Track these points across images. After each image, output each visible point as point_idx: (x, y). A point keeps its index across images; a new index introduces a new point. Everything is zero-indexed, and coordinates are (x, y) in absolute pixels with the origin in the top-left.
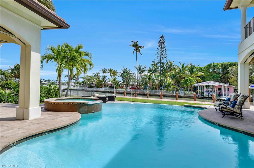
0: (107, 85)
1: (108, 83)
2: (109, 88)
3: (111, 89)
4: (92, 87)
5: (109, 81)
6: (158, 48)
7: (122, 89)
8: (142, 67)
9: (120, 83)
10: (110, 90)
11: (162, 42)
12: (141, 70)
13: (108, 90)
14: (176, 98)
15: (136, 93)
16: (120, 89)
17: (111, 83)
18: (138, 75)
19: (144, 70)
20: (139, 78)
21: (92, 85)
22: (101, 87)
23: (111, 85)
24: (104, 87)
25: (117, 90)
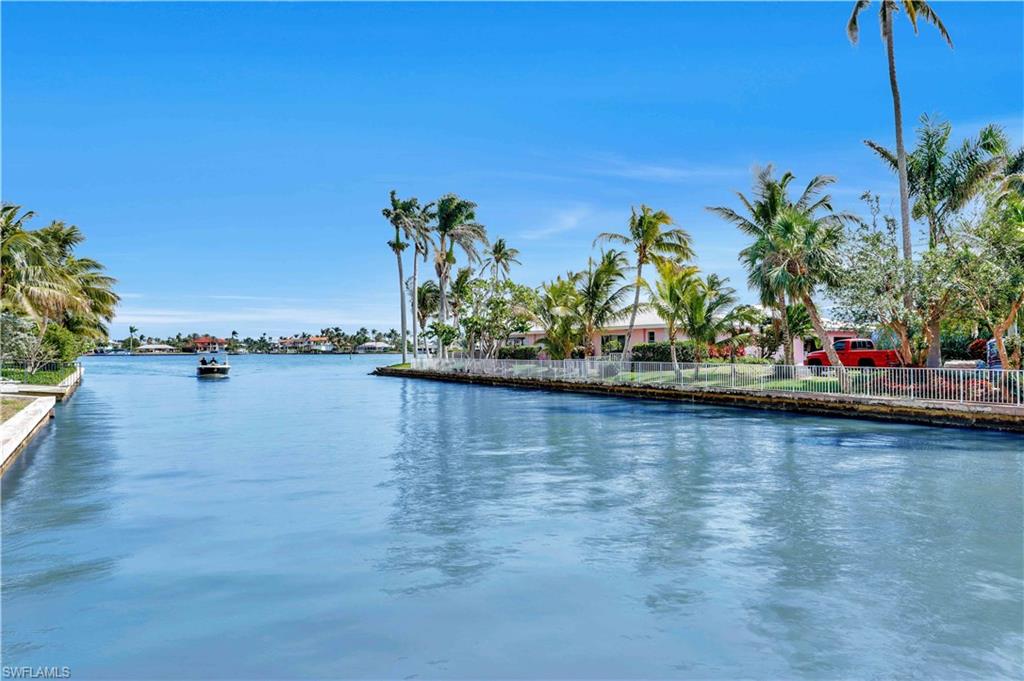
0: (621, 338)
2: (636, 359)
3: (651, 369)
4: (527, 355)
10: (642, 377)
13: (625, 376)
16: (724, 368)
22: (580, 355)
23: (652, 336)
24: (602, 353)
25: (703, 371)
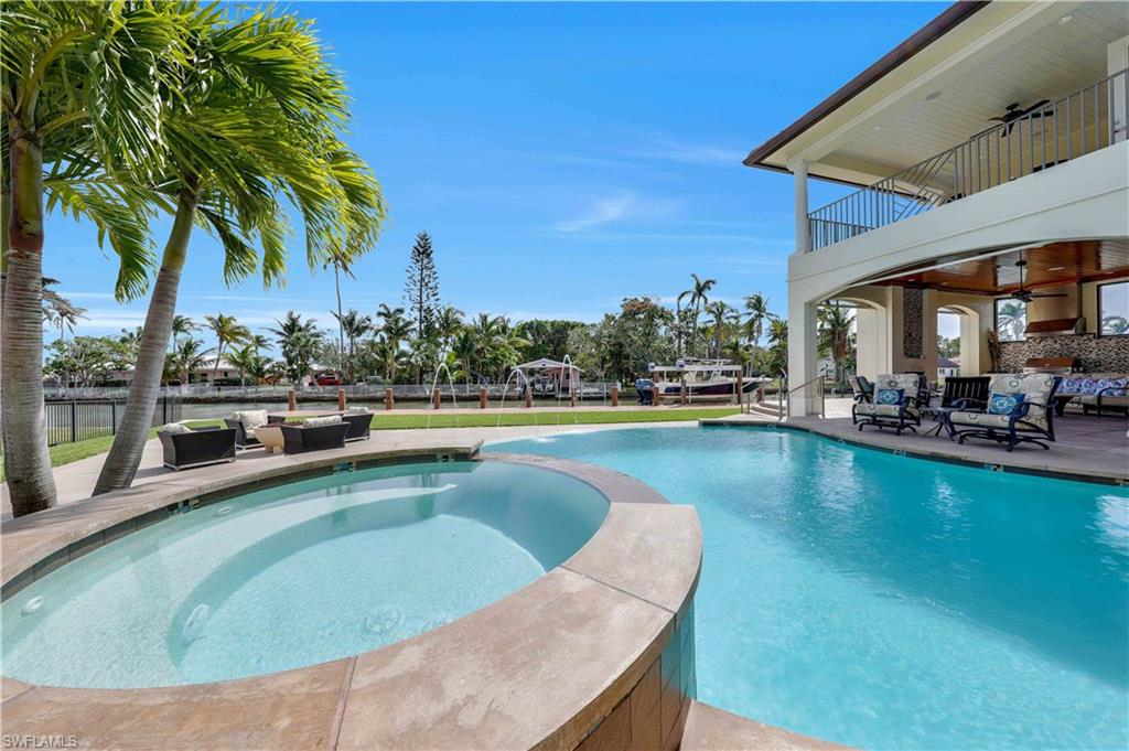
0: (206, 375)
1: (213, 366)
2: (216, 385)
3: (229, 389)
4: (116, 386)
5: (218, 360)
6: (413, 265)
7: (278, 388)
8: (358, 318)
9: (267, 367)
10: (223, 393)
11: (423, 251)
12: (355, 327)
13: (216, 393)
14: (479, 403)
15: (345, 395)
17: (224, 365)
18: (345, 342)
19: (366, 328)
20: (347, 352)
21: (117, 377)
22: (178, 384)
23: (228, 374)
24: (190, 382)
